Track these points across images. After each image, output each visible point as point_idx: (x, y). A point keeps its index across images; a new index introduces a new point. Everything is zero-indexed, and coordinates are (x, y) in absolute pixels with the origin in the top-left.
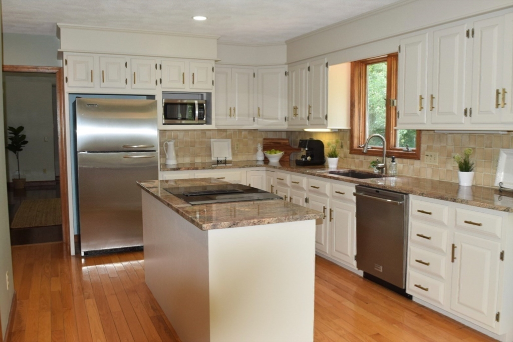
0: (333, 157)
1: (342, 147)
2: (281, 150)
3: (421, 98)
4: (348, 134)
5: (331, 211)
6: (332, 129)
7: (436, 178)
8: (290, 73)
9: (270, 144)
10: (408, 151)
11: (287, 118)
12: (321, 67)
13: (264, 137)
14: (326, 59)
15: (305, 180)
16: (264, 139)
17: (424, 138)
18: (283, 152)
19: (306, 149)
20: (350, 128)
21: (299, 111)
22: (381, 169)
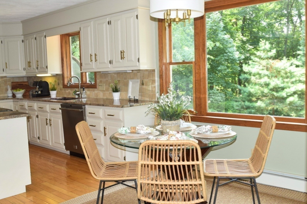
0: (53, 90)
1: (59, 84)
2: (23, 89)
3: (91, 55)
4: (61, 76)
5: (50, 120)
6: (51, 74)
7: (105, 98)
8: (25, 41)
9: (16, 86)
10: (92, 84)
11: (25, 69)
12: (42, 38)
13: (12, 81)
14: (45, 33)
15: (36, 105)
16: (12, 82)
17: (98, 76)
18: (25, 90)
19: (38, 87)
20: (62, 73)
21: (31, 64)
22: (78, 95)
